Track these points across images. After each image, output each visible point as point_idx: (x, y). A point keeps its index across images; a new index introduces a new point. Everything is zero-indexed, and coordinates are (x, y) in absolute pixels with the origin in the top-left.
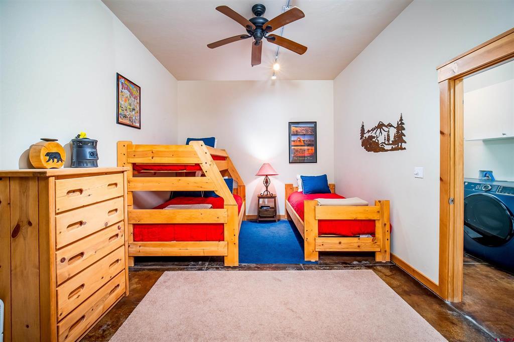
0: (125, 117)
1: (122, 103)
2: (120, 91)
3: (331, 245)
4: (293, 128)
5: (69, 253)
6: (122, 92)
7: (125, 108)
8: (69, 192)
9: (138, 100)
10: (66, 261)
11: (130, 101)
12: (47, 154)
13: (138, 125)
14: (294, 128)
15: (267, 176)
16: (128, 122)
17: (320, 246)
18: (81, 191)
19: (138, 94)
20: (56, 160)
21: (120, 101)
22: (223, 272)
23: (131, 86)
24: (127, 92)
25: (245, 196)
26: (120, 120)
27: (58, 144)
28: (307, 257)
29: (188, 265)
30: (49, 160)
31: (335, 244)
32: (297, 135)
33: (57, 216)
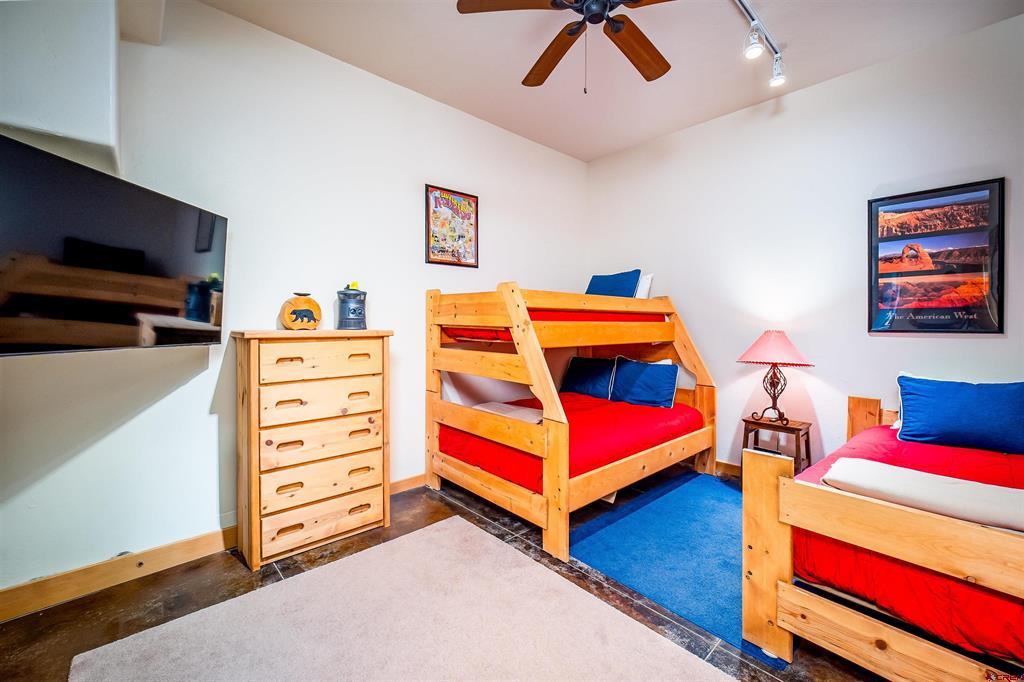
0: (443, 251)
1: (436, 229)
2: (431, 211)
3: (843, 637)
4: (888, 218)
5: (279, 436)
6: (435, 212)
7: (440, 237)
8: (280, 360)
9: (473, 221)
10: (275, 446)
11: (453, 224)
12: (294, 312)
13: (472, 261)
14: (889, 216)
15: (775, 365)
16: (450, 258)
17: (792, 614)
18: (301, 359)
19: (473, 209)
20: (306, 319)
21: (432, 227)
22: (528, 560)
23: (455, 200)
24: (447, 209)
25: (713, 414)
26: (432, 256)
27: (310, 299)
28: (748, 631)
29: (495, 520)
30: (295, 320)
31: (861, 639)
32: (903, 237)
33: (262, 388)
